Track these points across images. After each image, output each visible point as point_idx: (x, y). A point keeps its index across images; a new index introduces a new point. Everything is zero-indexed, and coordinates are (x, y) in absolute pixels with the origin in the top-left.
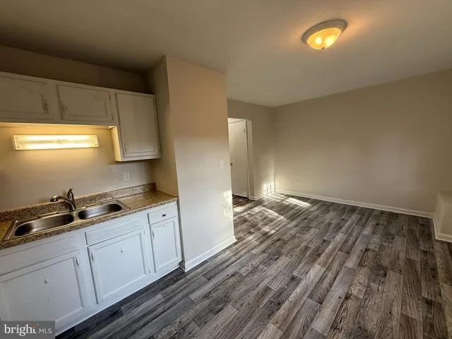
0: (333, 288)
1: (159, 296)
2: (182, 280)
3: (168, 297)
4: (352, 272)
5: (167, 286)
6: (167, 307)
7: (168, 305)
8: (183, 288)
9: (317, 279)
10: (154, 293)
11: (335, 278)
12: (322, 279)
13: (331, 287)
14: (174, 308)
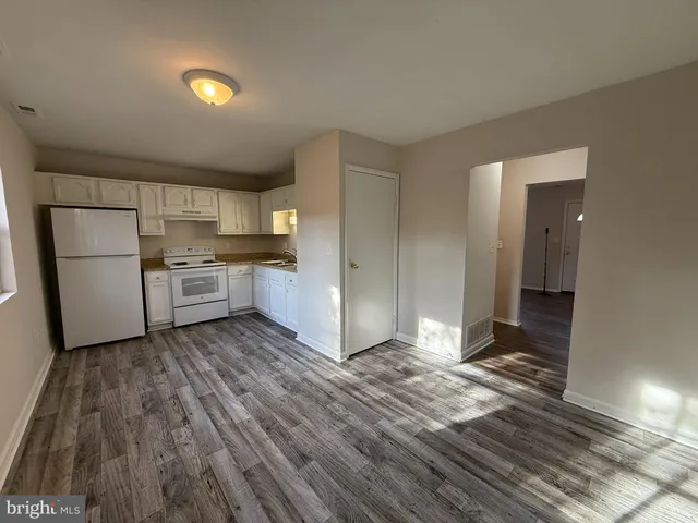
0: (205, 415)
4: (208, 449)
9: (227, 408)
11: (215, 425)
12: (224, 412)
13: (209, 414)
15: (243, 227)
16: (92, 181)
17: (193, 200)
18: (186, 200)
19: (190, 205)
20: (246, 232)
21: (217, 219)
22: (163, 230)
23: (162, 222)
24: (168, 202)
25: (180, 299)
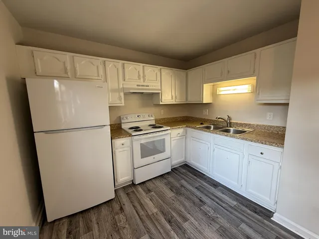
1: (235, 203)
2: (259, 217)
3: (236, 208)
5: (246, 207)
6: (227, 208)
7: (230, 209)
8: (250, 218)
10: (237, 200)
14: (228, 213)
15: (176, 97)
16: (67, 56)
17: (144, 76)
18: (139, 76)
19: (142, 79)
20: (178, 101)
21: (160, 92)
22: (123, 101)
23: (122, 94)
24: (127, 77)
25: (139, 161)
